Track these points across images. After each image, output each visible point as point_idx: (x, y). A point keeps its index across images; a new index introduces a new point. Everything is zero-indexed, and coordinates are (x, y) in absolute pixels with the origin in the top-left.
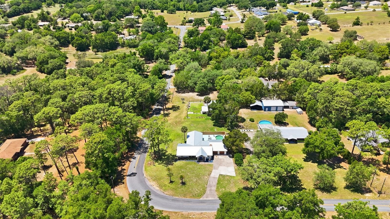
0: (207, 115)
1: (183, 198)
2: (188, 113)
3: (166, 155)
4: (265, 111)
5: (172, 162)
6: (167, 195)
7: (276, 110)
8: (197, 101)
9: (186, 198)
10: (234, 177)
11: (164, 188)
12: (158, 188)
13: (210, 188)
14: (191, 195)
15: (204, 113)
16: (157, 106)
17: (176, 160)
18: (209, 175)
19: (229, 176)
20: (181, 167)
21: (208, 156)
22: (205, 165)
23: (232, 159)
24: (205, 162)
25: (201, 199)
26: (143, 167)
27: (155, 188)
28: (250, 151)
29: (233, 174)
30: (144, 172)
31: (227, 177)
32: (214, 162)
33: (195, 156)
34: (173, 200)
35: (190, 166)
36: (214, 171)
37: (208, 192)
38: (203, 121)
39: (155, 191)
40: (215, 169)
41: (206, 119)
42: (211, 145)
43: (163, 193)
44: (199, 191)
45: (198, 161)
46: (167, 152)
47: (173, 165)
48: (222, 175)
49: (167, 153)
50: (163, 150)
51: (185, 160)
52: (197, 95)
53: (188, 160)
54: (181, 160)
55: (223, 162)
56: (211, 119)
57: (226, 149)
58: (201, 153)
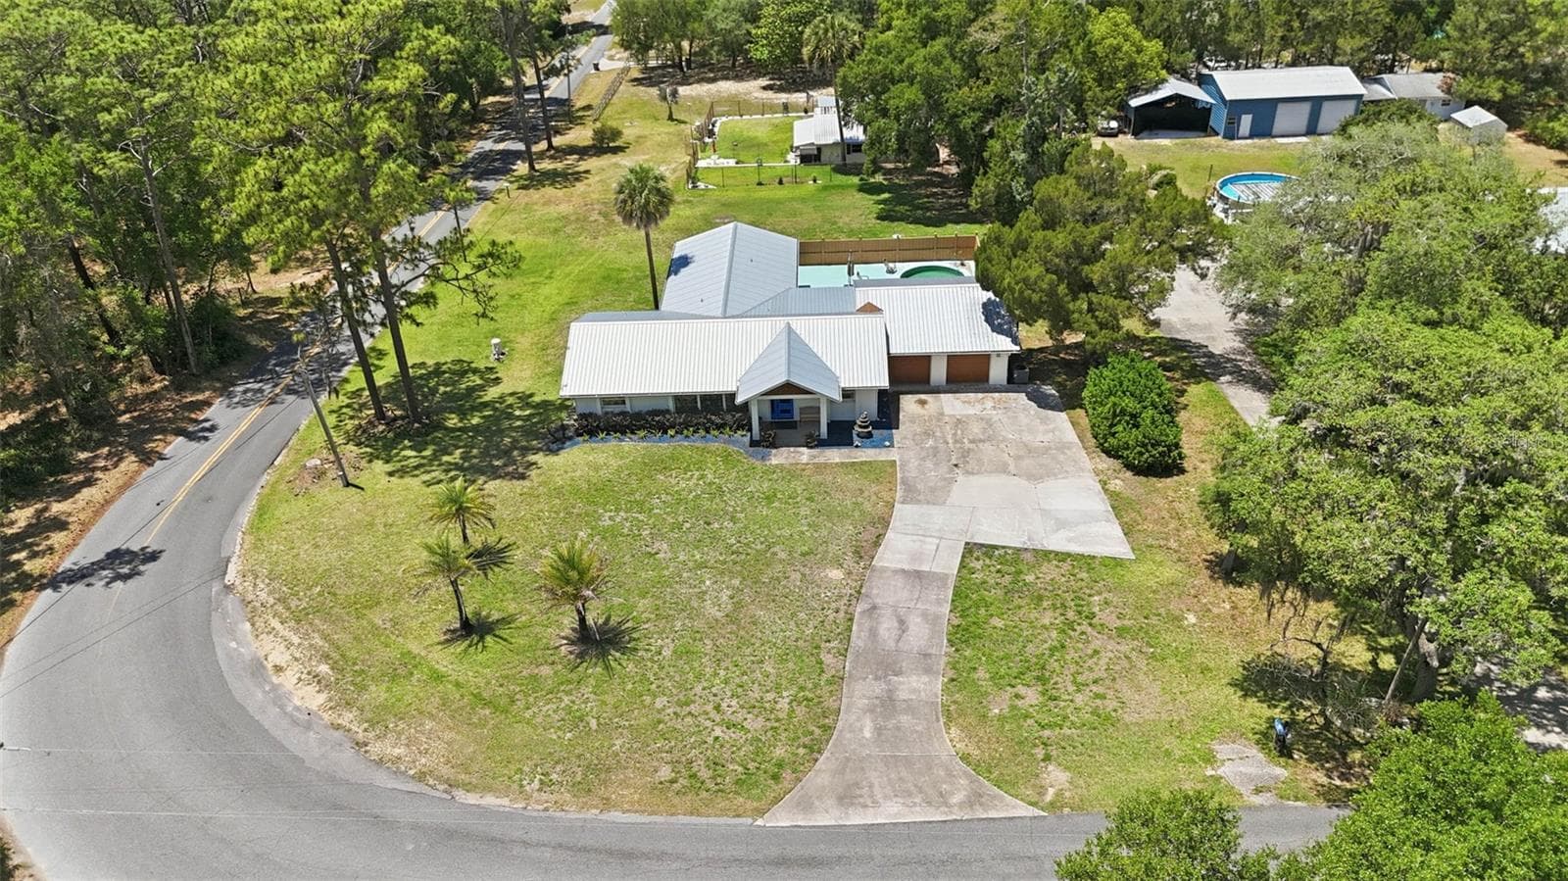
0: (828, 168)
1: (573, 814)
2: (701, 164)
3: (485, 405)
4: (1231, 135)
5: (525, 451)
6: (383, 779)
7: (1312, 130)
8: (764, 108)
9: (607, 804)
10: (1117, 562)
11: (377, 693)
12: (313, 699)
13: (879, 688)
14: (666, 773)
15: (811, 157)
16: (502, 140)
17: (557, 440)
18: (865, 551)
19: (1063, 557)
20: (600, 492)
21: (848, 394)
22: (820, 468)
23: (1061, 418)
24: (815, 442)
25: (780, 819)
26: (243, 498)
27: (278, 697)
28: (1211, 355)
29: (1107, 540)
30: (237, 545)
31: (1050, 571)
32: (903, 448)
33: (732, 396)
34: (449, 838)
35: (686, 483)
36: (903, 513)
37: (857, 725)
38: (803, 200)
39: (278, 728)
40: (912, 495)
41: (825, 188)
42: (870, 309)
43: (348, 754)
44: (755, 724)
45: (753, 443)
46: (497, 381)
47: (523, 477)
48: (989, 550)
49: (493, 393)
50: (466, 372)
51: (642, 433)
52: (765, 88)
53: (672, 433)
54: (604, 435)
55: (985, 446)
56: (865, 188)
57: (1004, 332)
58: (783, 368)
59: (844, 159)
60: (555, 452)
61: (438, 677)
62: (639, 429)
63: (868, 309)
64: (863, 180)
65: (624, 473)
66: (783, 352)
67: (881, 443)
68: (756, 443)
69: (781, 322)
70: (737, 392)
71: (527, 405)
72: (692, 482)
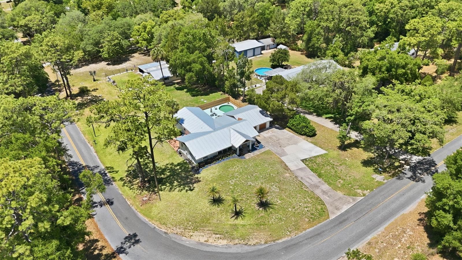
1: (301, 233)
3: (164, 170)
5: (191, 176)
7: (254, 55)
9: (304, 229)
10: (326, 154)
11: (236, 234)
13: (320, 190)
14: (307, 219)
17: (197, 170)
18: (286, 168)
19: (318, 156)
22: (257, 156)
23: (286, 131)
25: (332, 217)
26: (135, 214)
29: (320, 151)
30: (152, 224)
31: (319, 160)
34: (287, 248)
36: (284, 159)
37: (325, 198)
39: (225, 251)
43: (246, 247)
44: (310, 205)
47: (200, 181)
48: (306, 160)
49: (162, 166)
52: (108, 65)
53: (220, 160)
54: (206, 166)
55: (280, 141)
56: (178, 89)
57: (268, 117)
58: (242, 137)
59: (165, 82)
60: (199, 173)
61: (244, 226)
63: (240, 119)
64: (174, 87)
65: (221, 172)
66: (237, 134)
67: (262, 147)
68: (239, 156)
69: (229, 128)
70: (233, 146)
71: (176, 166)
72: (237, 168)
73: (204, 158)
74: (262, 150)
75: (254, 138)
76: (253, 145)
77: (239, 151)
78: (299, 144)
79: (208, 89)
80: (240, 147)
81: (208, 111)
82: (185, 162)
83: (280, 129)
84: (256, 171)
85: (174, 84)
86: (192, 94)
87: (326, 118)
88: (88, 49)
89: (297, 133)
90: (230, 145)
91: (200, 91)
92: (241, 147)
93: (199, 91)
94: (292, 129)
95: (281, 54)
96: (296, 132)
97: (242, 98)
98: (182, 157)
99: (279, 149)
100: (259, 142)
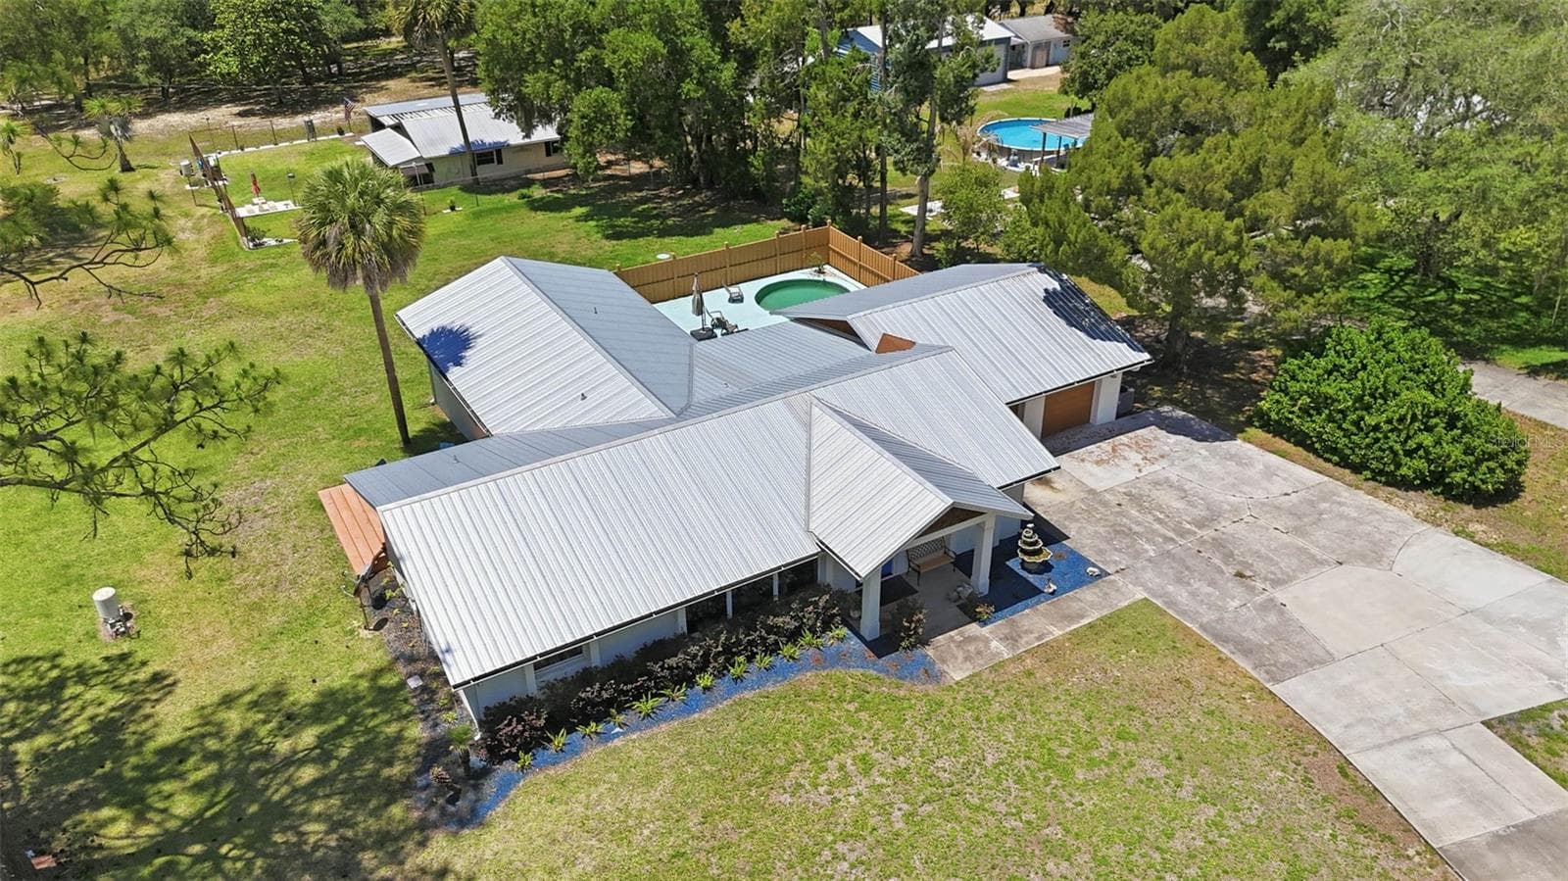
2: (240, 213)
5: (390, 844)
8: (269, 136)
15: (419, 178)
17: (454, 786)
45: (877, 648)
50: (59, 684)
51: (646, 705)
52: (241, 114)
53: (705, 680)
54: (560, 739)
55: (1226, 526)
56: (537, 206)
57: (1108, 336)
58: (909, 482)
59: (474, 173)
60: (473, 819)
62: (637, 698)
63: (890, 344)
64: (523, 197)
65: (693, 821)
66: (870, 450)
67: (1080, 573)
68: (883, 645)
69: (799, 398)
70: (825, 554)
71: (292, 720)
72: (862, 785)
73: (544, 661)
74: (1089, 604)
75: (1014, 490)
76: (1005, 549)
77: (884, 600)
78: (1405, 561)
79: (711, 206)
80: (886, 568)
81: (679, 312)
82: (389, 680)
83: (1201, 437)
84: (1054, 832)
85: (529, 183)
86: (613, 227)
87: (1534, 371)
88: (144, 34)
89: (1357, 469)
90: (808, 549)
91: (663, 216)
92: (899, 570)
93: (656, 217)
94: (1301, 440)
95: (1129, 46)
96: (1344, 463)
97: (906, 249)
98: (389, 633)
99: (1235, 599)
100: (1050, 534)
